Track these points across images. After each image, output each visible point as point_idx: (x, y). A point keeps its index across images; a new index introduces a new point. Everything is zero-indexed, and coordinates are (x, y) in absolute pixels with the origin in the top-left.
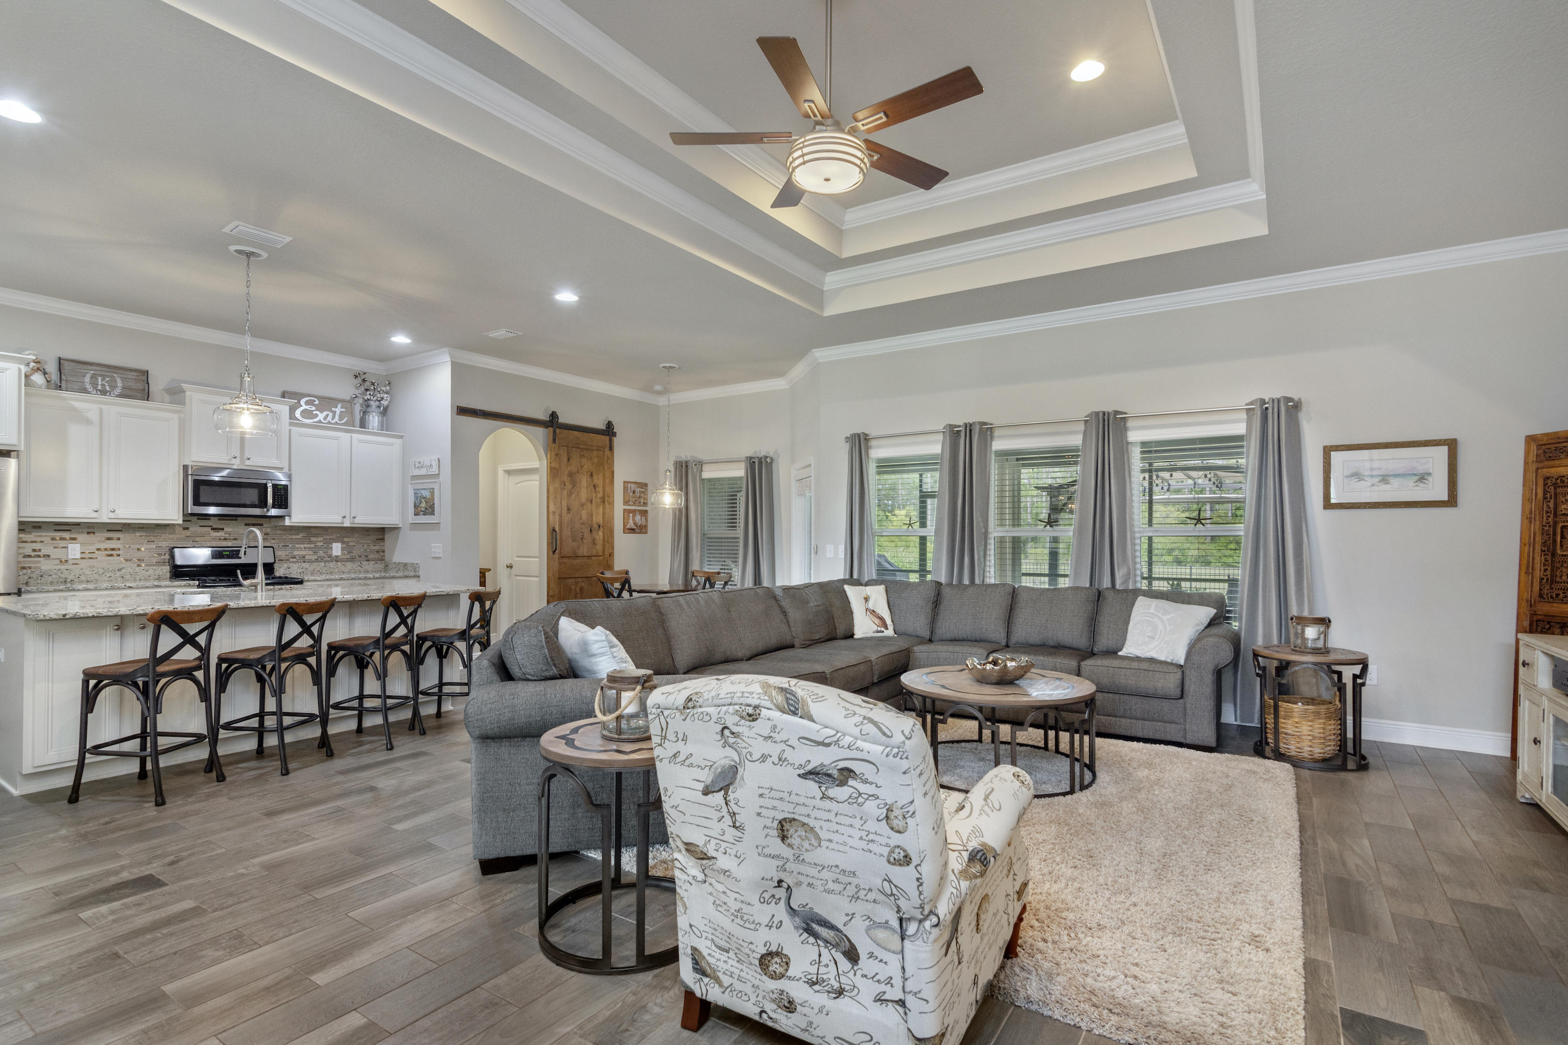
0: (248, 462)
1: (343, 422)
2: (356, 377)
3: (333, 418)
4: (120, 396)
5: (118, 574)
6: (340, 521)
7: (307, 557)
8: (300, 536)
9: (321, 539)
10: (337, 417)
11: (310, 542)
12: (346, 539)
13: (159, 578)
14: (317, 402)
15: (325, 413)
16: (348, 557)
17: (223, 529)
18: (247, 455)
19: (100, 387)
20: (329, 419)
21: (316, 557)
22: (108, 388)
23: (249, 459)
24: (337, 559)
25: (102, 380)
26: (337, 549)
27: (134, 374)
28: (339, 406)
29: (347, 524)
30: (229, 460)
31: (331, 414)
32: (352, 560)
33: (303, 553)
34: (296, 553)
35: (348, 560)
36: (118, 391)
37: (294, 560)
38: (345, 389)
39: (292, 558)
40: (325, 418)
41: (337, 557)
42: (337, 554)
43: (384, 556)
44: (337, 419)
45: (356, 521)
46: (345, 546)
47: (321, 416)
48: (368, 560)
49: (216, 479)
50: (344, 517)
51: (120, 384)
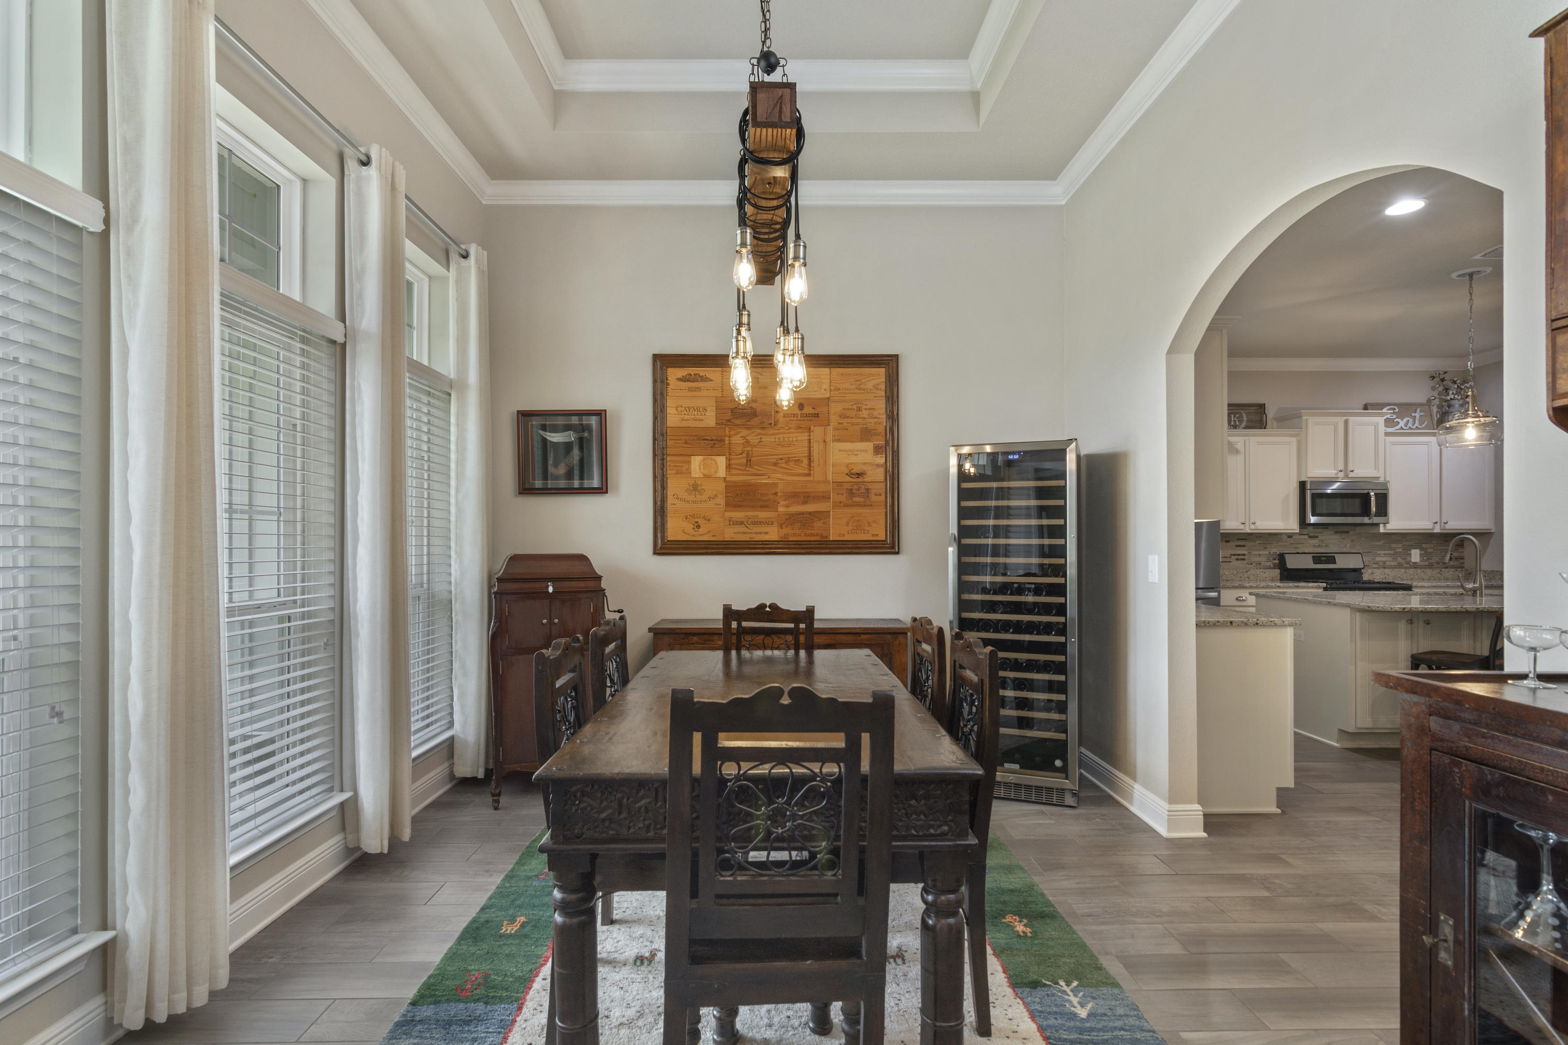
0: (1351, 475)
1: (1423, 426)
2: (1433, 378)
3: (1414, 423)
4: (1246, 427)
5: (1246, 575)
6: (1431, 527)
7: (1388, 563)
8: (1381, 543)
9: (1400, 545)
10: (1417, 422)
11: (1391, 549)
12: (1424, 546)
13: (1272, 580)
14: (1397, 410)
15: (1405, 420)
16: (1427, 563)
17: (1317, 537)
18: (1350, 468)
19: (1232, 423)
20: (1410, 425)
21: (1396, 563)
22: (1237, 423)
23: (1352, 471)
24: (1415, 566)
25: (1234, 416)
26: (1415, 556)
27: (1254, 408)
28: (1418, 410)
29: (1437, 530)
30: (1337, 474)
31: (1411, 420)
32: (1430, 566)
33: (1384, 559)
34: (1378, 559)
35: (1425, 567)
36: (1244, 424)
37: (1376, 566)
38: (1419, 393)
39: (1374, 564)
40: (1406, 425)
41: (1415, 563)
42: (1415, 561)
43: (1463, 563)
44: (1417, 424)
45: (1447, 526)
46: (1423, 552)
47: (1402, 424)
48: (1447, 568)
49: (1329, 491)
50: (1436, 523)
51: (1245, 419)
